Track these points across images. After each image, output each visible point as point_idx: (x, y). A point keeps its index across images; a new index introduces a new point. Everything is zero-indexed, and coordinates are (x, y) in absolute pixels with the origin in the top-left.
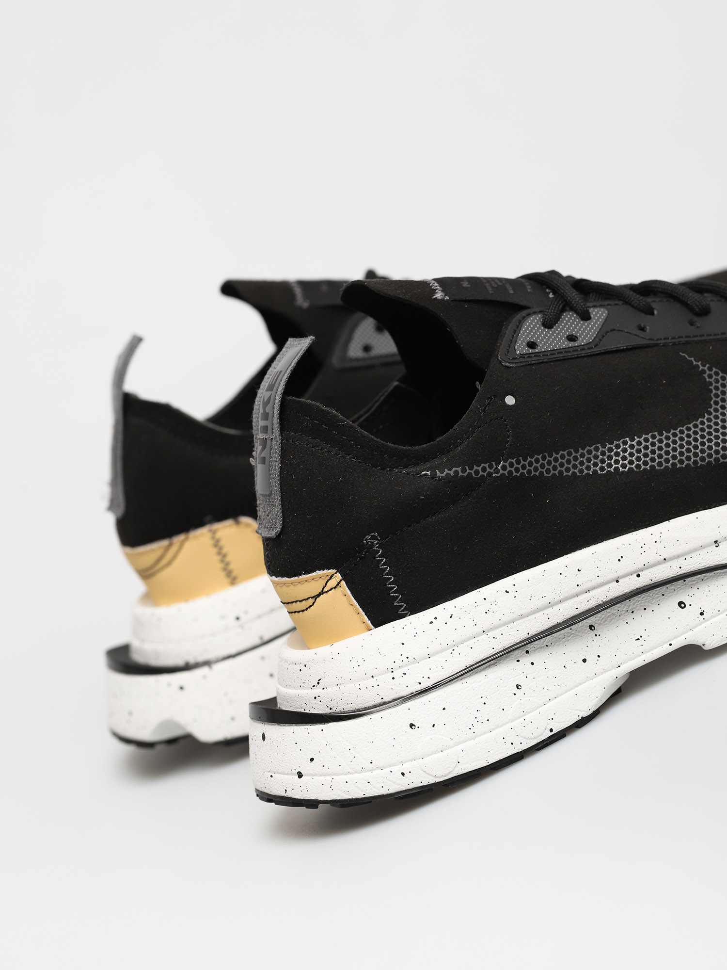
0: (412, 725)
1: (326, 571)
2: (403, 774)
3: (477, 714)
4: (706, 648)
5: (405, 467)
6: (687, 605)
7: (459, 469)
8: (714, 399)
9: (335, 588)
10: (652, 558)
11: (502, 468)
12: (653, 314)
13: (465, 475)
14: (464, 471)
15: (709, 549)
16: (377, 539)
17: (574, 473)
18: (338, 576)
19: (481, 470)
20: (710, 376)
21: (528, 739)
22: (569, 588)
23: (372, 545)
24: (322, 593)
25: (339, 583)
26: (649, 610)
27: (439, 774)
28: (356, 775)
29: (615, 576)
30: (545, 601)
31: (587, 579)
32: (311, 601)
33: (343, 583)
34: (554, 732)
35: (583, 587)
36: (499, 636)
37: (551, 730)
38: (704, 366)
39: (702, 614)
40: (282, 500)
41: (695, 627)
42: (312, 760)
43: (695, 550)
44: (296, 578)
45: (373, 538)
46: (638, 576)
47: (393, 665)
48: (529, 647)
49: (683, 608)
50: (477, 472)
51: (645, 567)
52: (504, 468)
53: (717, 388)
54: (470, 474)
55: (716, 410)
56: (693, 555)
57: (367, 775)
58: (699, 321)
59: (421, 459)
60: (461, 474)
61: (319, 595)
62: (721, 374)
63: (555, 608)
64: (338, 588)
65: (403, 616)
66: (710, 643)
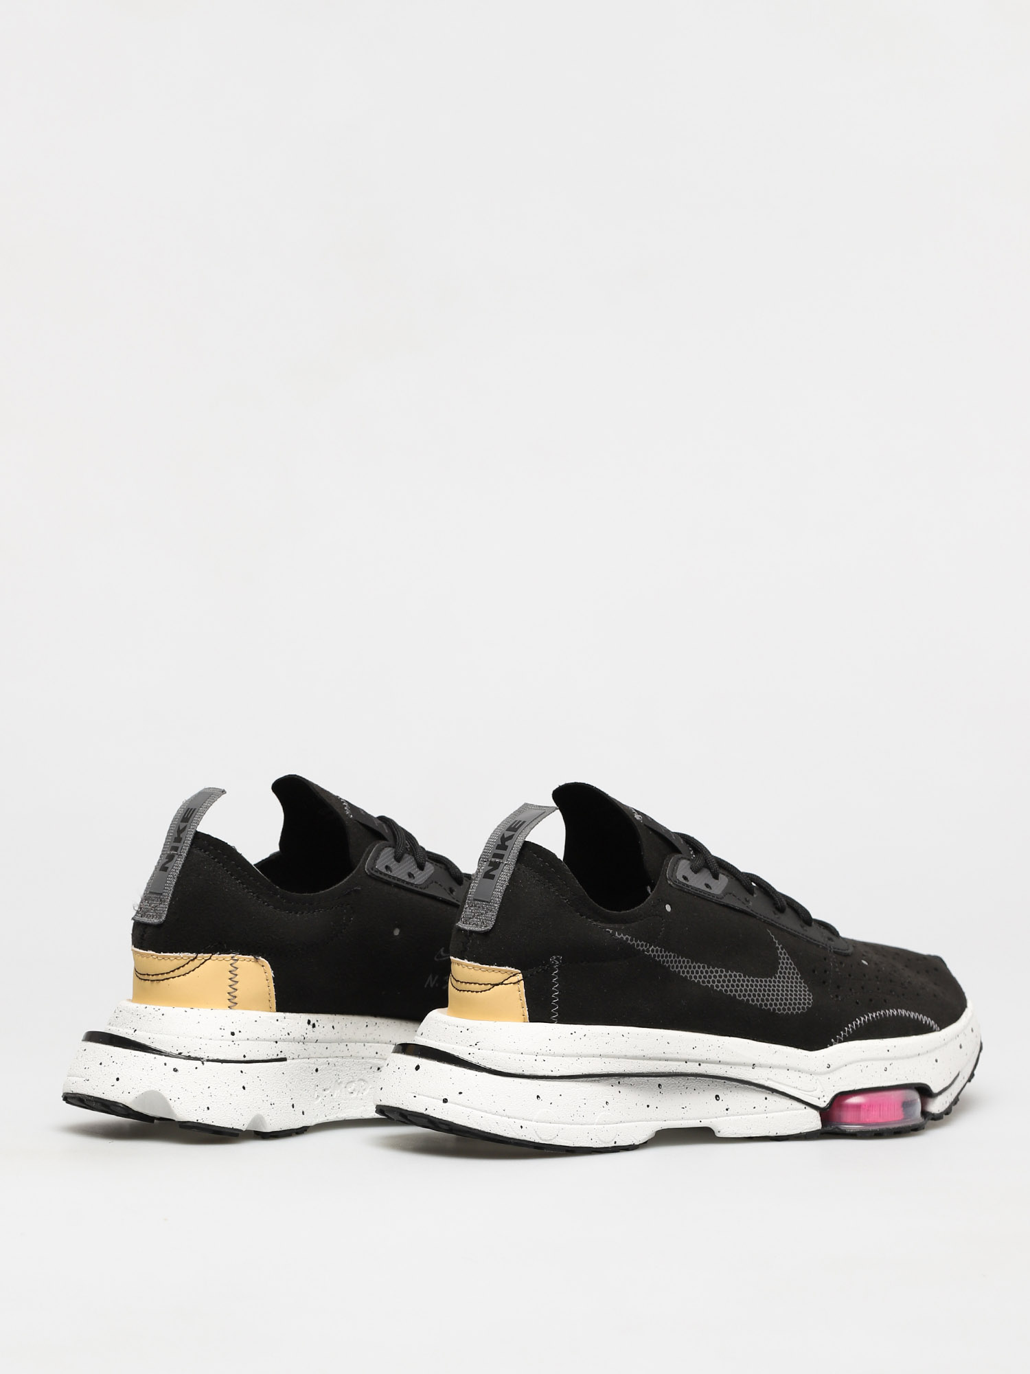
0: (538, 1097)
1: (513, 969)
2: (522, 1127)
3: (579, 1109)
4: (718, 1135)
5: (596, 921)
6: (720, 1100)
7: (629, 938)
8: (780, 969)
9: (514, 983)
10: (713, 1057)
11: (652, 951)
12: (753, 895)
13: (631, 943)
14: (631, 940)
15: (747, 1068)
16: (559, 961)
17: (686, 976)
18: (520, 977)
19: (640, 945)
20: (781, 953)
21: (602, 1141)
22: (658, 1052)
23: (554, 964)
24: (502, 983)
25: (519, 981)
26: (696, 1092)
27: (543, 1137)
28: (490, 1115)
29: (686, 1057)
30: (642, 1053)
31: (671, 1051)
32: (489, 986)
33: (522, 982)
34: (617, 1145)
35: (667, 1056)
36: (608, 1064)
37: (615, 1143)
38: (779, 945)
39: (727, 1110)
40: (500, 908)
41: (719, 1117)
42: (460, 1093)
43: (740, 1064)
44: (488, 966)
45: (558, 959)
46: (700, 1065)
47: (539, 1051)
48: (622, 1080)
49: (718, 1100)
50: (638, 945)
51: (707, 1062)
52: (653, 951)
53: (783, 963)
54: (634, 944)
55: (780, 977)
56: (737, 1067)
57: (497, 1118)
58: (779, 915)
59: (609, 920)
60: (629, 942)
61: (497, 985)
62: (787, 955)
63: (645, 1061)
64: (516, 985)
65: (552, 1022)
66: (723, 1132)
